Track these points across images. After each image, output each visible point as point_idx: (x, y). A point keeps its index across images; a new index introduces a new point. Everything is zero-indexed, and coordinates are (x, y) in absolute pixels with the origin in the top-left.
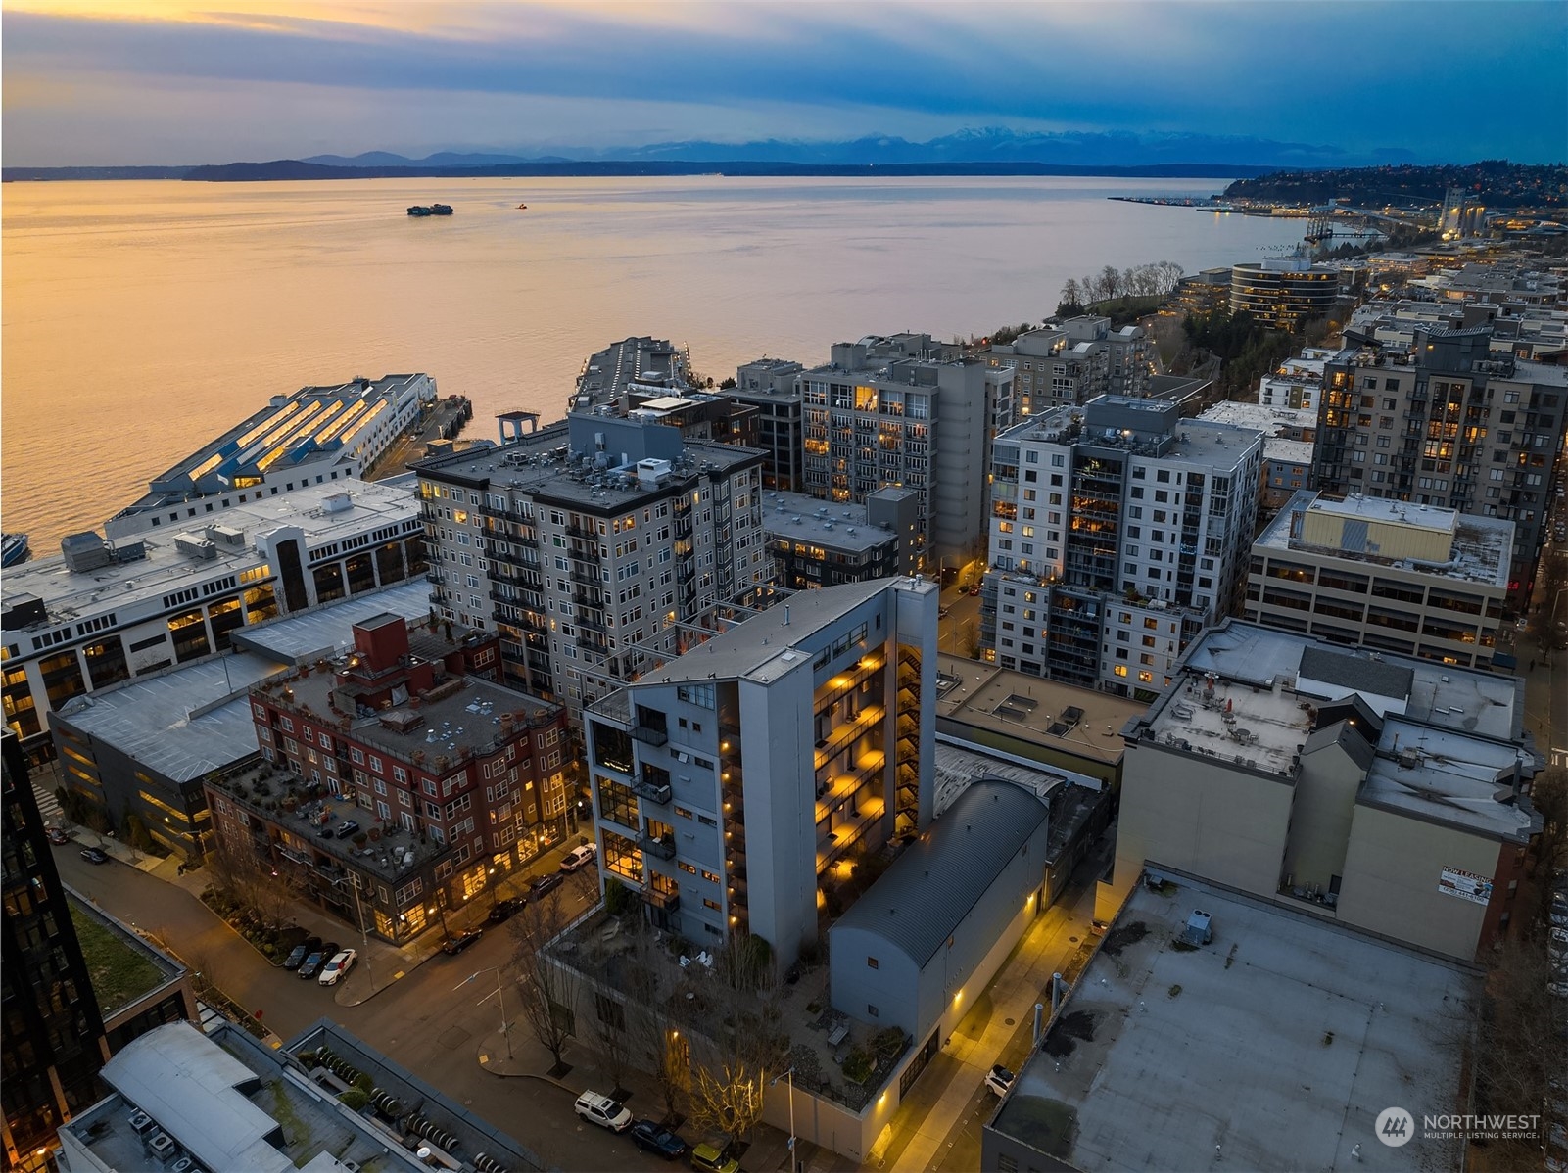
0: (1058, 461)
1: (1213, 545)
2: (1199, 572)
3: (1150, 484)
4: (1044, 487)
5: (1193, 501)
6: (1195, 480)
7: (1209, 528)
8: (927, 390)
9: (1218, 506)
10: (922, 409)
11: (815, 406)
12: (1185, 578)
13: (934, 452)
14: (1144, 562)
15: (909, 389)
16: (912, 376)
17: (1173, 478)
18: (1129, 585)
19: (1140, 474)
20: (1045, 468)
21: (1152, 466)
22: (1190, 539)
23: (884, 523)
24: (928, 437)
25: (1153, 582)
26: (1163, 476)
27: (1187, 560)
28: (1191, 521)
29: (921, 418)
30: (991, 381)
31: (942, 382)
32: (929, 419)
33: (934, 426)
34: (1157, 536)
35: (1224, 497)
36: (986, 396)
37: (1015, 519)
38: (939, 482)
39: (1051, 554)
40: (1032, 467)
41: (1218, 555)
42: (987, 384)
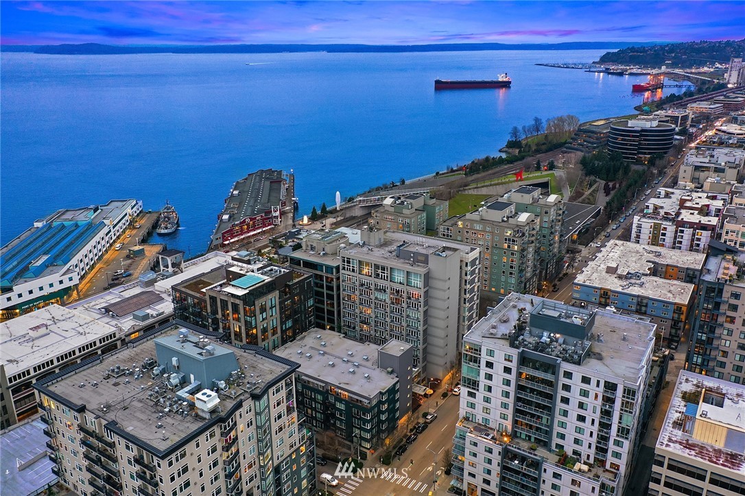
0: (508, 359)
1: (623, 432)
2: (612, 447)
3: (576, 384)
4: (498, 374)
5: (609, 400)
6: (611, 387)
7: (620, 419)
8: (422, 270)
9: (627, 406)
10: (417, 282)
11: (349, 273)
12: (602, 450)
13: (426, 308)
14: (571, 434)
15: (409, 268)
16: (411, 257)
17: (593, 382)
18: (560, 447)
19: (568, 375)
20: (499, 363)
21: (578, 372)
22: (605, 426)
23: (390, 369)
24: (422, 300)
25: (577, 447)
26: (586, 380)
27: (603, 439)
28: (607, 414)
29: (417, 287)
30: (464, 260)
31: (431, 265)
32: (422, 288)
33: (426, 293)
34: (581, 418)
35: (632, 401)
36: (461, 268)
37: (478, 390)
38: (429, 325)
39: (504, 417)
40: (490, 359)
41: (627, 438)
42: (461, 261)
